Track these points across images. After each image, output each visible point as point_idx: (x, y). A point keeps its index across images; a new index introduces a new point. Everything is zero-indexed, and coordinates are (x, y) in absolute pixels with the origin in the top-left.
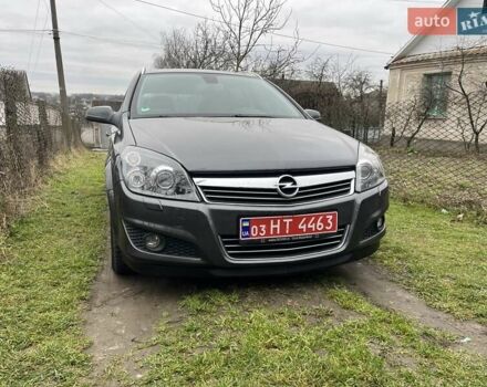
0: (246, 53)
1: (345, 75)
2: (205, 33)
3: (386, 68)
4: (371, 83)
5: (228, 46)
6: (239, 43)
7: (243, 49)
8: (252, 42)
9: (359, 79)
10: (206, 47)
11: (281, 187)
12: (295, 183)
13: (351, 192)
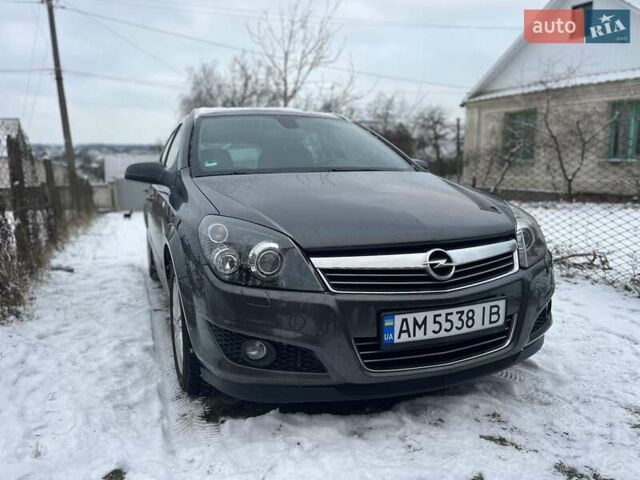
0: (295, 92)
1: (415, 113)
2: (243, 68)
3: (462, 105)
4: (446, 122)
5: (272, 83)
6: (285, 80)
7: (291, 87)
8: (301, 79)
9: (432, 118)
10: (246, 85)
11: (431, 265)
12: (449, 260)
13: (516, 268)
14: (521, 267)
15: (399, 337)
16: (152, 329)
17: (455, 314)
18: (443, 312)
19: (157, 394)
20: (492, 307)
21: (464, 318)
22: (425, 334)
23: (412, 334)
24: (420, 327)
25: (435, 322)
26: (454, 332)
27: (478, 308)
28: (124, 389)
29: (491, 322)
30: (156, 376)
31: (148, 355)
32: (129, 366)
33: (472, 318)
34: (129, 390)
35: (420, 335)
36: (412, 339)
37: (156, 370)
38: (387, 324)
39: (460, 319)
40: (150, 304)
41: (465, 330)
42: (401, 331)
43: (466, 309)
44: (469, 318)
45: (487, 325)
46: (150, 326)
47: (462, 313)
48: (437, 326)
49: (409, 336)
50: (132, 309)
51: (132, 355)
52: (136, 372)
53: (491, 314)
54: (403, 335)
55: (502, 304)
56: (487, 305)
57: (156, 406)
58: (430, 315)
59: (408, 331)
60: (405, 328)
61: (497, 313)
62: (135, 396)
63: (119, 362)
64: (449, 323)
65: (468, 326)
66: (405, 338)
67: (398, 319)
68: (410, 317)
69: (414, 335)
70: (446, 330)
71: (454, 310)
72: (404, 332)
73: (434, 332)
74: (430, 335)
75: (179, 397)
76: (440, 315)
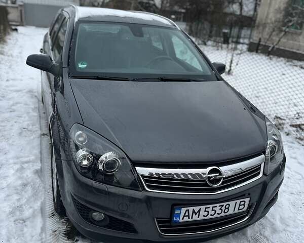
11: (208, 177)
13: (261, 175)
14: (264, 174)
15: (183, 219)
16: (41, 153)
17: (218, 207)
18: (211, 206)
19: (40, 212)
20: (241, 202)
21: (223, 208)
22: (198, 217)
23: (190, 217)
24: (196, 214)
25: (205, 211)
26: (216, 216)
27: (232, 203)
28: (21, 206)
29: (239, 209)
30: (41, 193)
31: (37, 177)
32: (25, 185)
33: (228, 208)
34: (24, 207)
35: (195, 218)
36: (190, 219)
37: (41, 188)
38: (176, 212)
39: (221, 209)
40: (41, 129)
41: (223, 214)
42: (184, 216)
43: (225, 204)
44: (226, 208)
45: (236, 211)
46: (39, 150)
47: (223, 206)
48: (207, 213)
49: (189, 218)
50: (29, 133)
51: (27, 176)
52: (29, 190)
53: (240, 205)
54: (185, 218)
55: (247, 200)
56: (238, 202)
57: (39, 222)
58: (203, 208)
59: (188, 216)
60: (187, 214)
61: (244, 205)
62: (27, 213)
63: (20, 182)
64: (214, 212)
65: (224, 212)
66: (186, 219)
67: (184, 210)
68: (191, 209)
69: (192, 218)
70: (211, 215)
71: (218, 205)
72: (187, 216)
73: (204, 216)
74: (201, 218)
75: (53, 215)
76: (209, 208)
